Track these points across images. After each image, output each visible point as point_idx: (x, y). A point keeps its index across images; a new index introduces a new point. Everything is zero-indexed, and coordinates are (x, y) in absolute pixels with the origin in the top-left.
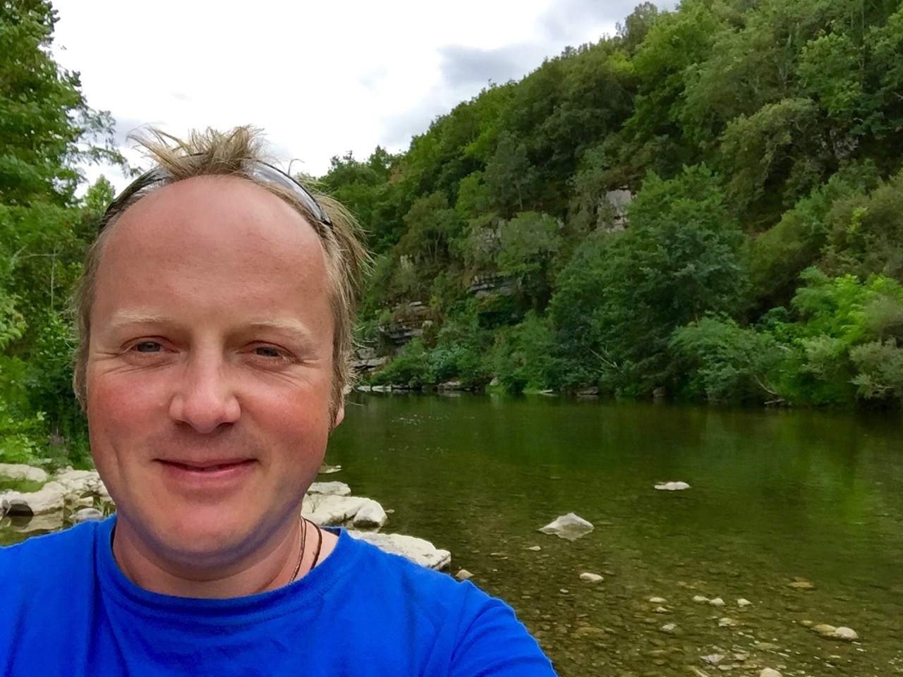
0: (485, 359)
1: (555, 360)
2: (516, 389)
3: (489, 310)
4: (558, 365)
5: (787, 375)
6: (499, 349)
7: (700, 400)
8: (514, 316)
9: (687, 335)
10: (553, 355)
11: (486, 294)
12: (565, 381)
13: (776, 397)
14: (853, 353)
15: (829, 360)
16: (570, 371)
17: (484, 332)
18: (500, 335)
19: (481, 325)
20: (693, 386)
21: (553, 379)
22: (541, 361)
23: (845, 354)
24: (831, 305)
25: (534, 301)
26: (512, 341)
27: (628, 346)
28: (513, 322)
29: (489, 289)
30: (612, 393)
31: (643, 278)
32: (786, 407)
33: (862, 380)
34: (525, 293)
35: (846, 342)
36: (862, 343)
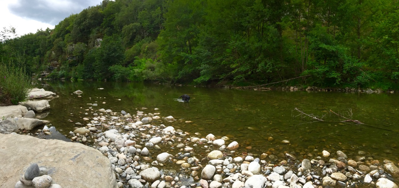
0: (70, 73)
1: (84, 73)
2: (76, 79)
3: (71, 63)
4: (85, 74)
5: (132, 76)
6: (73, 71)
7: (114, 81)
8: (76, 64)
9: (112, 68)
10: (83, 72)
11: (70, 60)
12: (86, 77)
13: (129, 80)
14: (143, 71)
15: (138, 73)
16: (87, 75)
17: (70, 68)
18: (73, 68)
19: (69, 66)
20: (113, 78)
21: (84, 77)
22: (81, 73)
23: (142, 72)
24: (140, 63)
25: (80, 61)
26: (76, 70)
27: (99, 70)
28: (76, 66)
29: (71, 59)
30: (96, 80)
31: (103, 56)
32: (131, 82)
33: (144, 76)
34: (79, 60)
35: (142, 70)
36: (144, 70)
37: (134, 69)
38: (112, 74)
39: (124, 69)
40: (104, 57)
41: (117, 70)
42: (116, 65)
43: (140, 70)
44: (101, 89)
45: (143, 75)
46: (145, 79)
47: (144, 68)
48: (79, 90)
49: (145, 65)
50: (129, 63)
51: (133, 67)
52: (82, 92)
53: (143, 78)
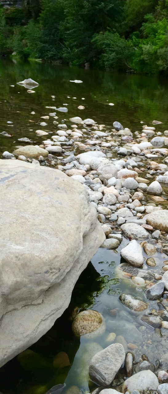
1: (42, 45)
2: (25, 57)
3: (11, 16)
4: (44, 47)
5: (136, 60)
6: (16, 37)
7: (103, 68)
8: (23, 21)
10: (41, 42)
11: (9, 7)
12: (47, 55)
13: (131, 69)
14: (158, 51)
15: (149, 53)
16: (50, 51)
17: (8, 27)
18: (16, 30)
19: (7, 23)
20: (100, 62)
21: (42, 53)
22: (36, 44)
23: (156, 52)
25: (33, 14)
26: (23, 34)
27: (75, 41)
28: (23, 24)
30: (68, 63)
32: (134, 73)
33: (160, 62)
34: (29, 10)
35: (157, 47)
36: (162, 48)
37: (143, 46)
38: (100, 52)
39: (122, 42)
40: (85, 11)
41: (108, 45)
42: (107, 33)
43: (154, 47)
44: (76, 81)
45: (157, 59)
46: (161, 68)
47: (160, 44)
48: (30, 79)
49: (164, 36)
50: (133, 29)
51: (141, 40)
52: (36, 85)
53: (158, 66)
